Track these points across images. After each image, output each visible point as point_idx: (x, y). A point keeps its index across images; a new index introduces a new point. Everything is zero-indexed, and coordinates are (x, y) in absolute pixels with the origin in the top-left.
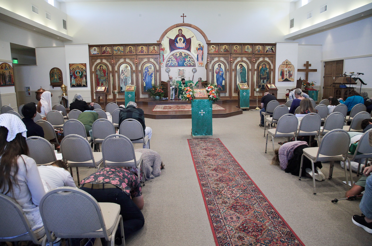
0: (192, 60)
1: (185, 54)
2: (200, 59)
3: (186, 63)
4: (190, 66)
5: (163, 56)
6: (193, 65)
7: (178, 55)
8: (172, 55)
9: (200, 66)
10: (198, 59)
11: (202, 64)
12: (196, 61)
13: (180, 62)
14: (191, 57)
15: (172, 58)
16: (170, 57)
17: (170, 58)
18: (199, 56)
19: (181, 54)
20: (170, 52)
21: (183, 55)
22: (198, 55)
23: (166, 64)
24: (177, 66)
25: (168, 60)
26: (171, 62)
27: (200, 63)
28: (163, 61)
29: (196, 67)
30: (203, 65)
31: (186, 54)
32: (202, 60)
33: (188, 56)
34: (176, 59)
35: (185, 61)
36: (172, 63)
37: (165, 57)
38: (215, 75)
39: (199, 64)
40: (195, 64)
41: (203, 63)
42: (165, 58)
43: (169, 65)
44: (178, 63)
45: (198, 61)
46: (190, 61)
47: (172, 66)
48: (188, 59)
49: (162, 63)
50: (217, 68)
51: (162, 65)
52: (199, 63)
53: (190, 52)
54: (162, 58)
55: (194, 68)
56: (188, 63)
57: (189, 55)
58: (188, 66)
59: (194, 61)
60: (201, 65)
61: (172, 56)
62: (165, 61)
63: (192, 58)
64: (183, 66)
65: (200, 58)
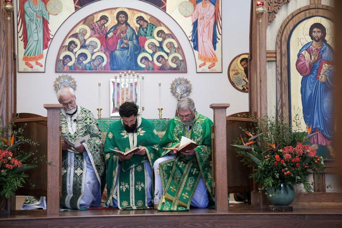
0: (171, 44)
1: (140, 19)
2: (204, 40)
3: (146, 58)
4: (163, 69)
5: (45, 23)
6: (174, 66)
7: (112, 22)
8: (85, 21)
9: (205, 68)
10: (195, 40)
11: (214, 60)
12: (187, 47)
13: (117, 53)
14: (167, 32)
15: (84, 33)
16: (77, 30)
17: (76, 35)
18: (200, 28)
19: (122, 18)
20: (76, 9)
21: (133, 22)
22: (195, 24)
23: (58, 60)
24: (104, 70)
25: (67, 43)
26: (78, 50)
27: (205, 59)
28: (45, 46)
29: (191, 76)
30: (217, 67)
31: (146, 18)
32: (214, 42)
33: (153, 26)
34: (104, 38)
35: (139, 48)
36: (84, 55)
37: (53, 27)
38: (296, 79)
39: (200, 62)
40: (184, 60)
41: (219, 57)
42: (52, 32)
43: (70, 64)
44: (112, 57)
45: (196, 47)
46: (161, 48)
47: (84, 70)
48: (156, 40)
49: (41, 57)
50: (307, 47)
51: (42, 61)
52: (200, 58)
53: (164, 9)
54: (41, 35)
55: (180, 80)
56: (152, 55)
57: (160, 23)
58: (152, 69)
59: (180, 49)
60: (208, 64)
61: (82, 26)
62: (55, 45)
63: (172, 36)
64: (133, 67)
65: (206, 35)
